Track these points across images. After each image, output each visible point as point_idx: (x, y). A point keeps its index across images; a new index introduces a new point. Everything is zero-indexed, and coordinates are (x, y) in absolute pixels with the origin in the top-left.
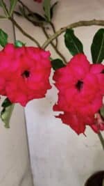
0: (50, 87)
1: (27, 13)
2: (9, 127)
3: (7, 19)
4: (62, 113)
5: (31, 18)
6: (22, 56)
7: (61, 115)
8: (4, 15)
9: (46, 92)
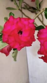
1: (28, 7)
3: (18, 10)
4: (43, 56)
5: (30, 9)
7: (42, 57)
9: (32, 43)
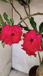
0: (21, 40)
2: (4, 47)
6: (12, 29)
8: (9, 1)
